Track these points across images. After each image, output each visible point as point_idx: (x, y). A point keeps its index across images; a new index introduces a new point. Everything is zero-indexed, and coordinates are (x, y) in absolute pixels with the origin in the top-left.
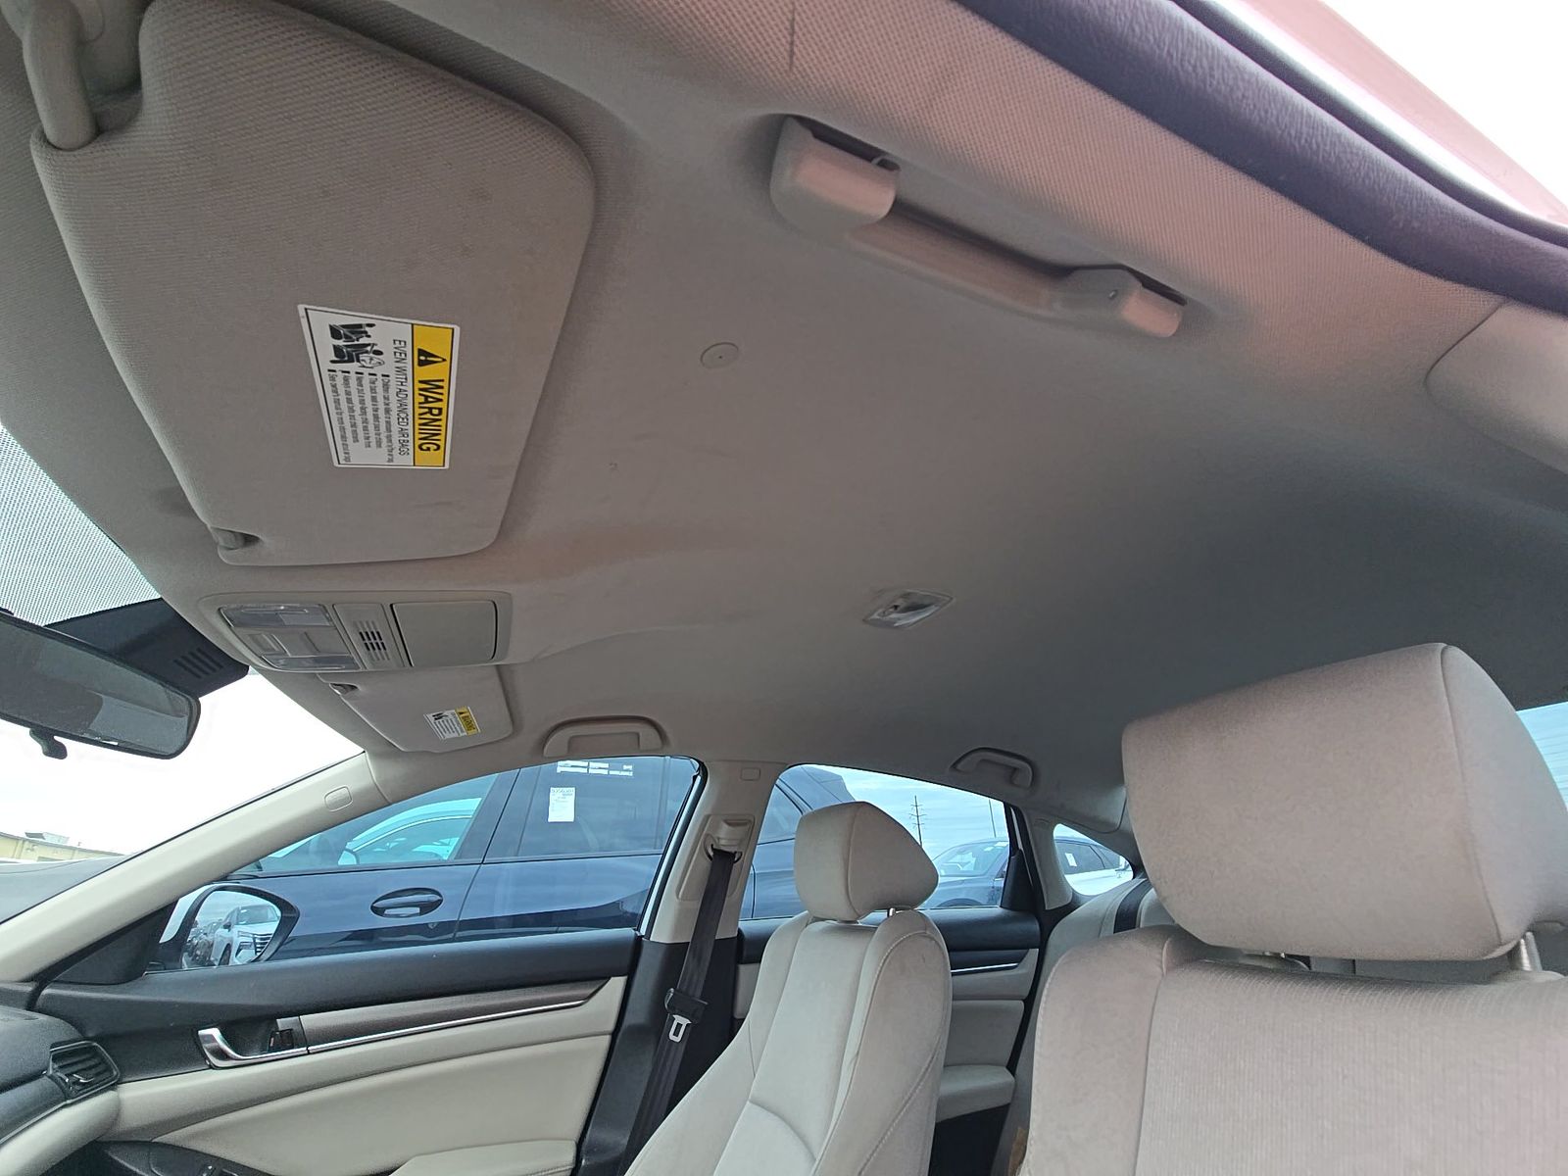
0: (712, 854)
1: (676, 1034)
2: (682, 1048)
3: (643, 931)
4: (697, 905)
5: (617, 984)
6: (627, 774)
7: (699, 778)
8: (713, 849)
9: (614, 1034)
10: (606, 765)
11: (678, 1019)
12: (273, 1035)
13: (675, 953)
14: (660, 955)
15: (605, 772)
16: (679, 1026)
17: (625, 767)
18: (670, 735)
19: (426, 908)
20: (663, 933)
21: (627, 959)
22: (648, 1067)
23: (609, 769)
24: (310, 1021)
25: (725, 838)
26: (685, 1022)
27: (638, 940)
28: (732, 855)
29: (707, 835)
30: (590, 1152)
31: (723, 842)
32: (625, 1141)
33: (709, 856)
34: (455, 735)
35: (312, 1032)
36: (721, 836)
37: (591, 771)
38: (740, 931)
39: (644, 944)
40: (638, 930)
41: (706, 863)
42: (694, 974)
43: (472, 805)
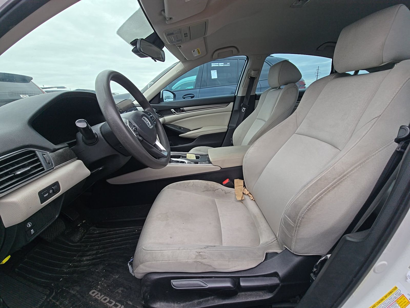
0: (250, 78)
1: (243, 110)
2: (244, 113)
3: (236, 95)
4: (247, 88)
5: (232, 104)
6: (228, 65)
7: (247, 61)
8: (250, 77)
9: (232, 111)
10: (223, 64)
11: (243, 108)
12: (181, 110)
13: (242, 98)
14: (240, 98)
15: (223, 65)
16: (244, 109)
17: (228, 63)
18: (240, 50)
19: (192, 97)
20: (240, 94)
21: (233, 99)
22: (238, 116)
23: (224, 64)
24: (185, 109)
25: (253, 74)
26: (245, 109)
27: (235, 96)
28: (255, 78)
29: (249, 74)
30: (230, 127)
31: (252, 75)
32: (235, 126)
33: (249, 78)
34: (197, 55)
35: (186, 110)
36: (252, 73)
37: (220, 65)
38: (256, 94)
39: (236, 97)
40: (235, 94)
41: (248, 80)
42: (246, 102)
43: (195, 77)
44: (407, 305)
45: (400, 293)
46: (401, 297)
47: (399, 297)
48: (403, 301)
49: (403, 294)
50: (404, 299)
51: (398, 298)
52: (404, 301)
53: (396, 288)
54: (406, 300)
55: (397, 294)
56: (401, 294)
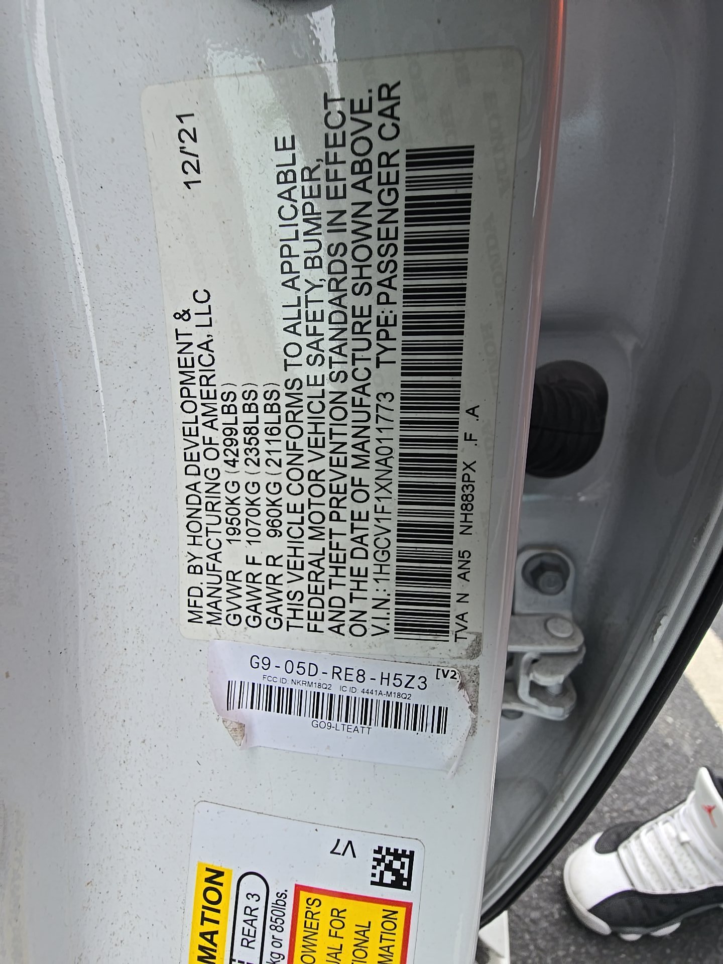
44: (397, 951)
45: (273, 898)
46: (300, 933)
47: (285, 937)
48: (336, 943)
49: (298, 888)
50: (337, 914)
51: (285, 950)
52: (349, 938)
53: (215, 876)
54: (356, 913)
55: (259, 924)
56: (282, 896)
